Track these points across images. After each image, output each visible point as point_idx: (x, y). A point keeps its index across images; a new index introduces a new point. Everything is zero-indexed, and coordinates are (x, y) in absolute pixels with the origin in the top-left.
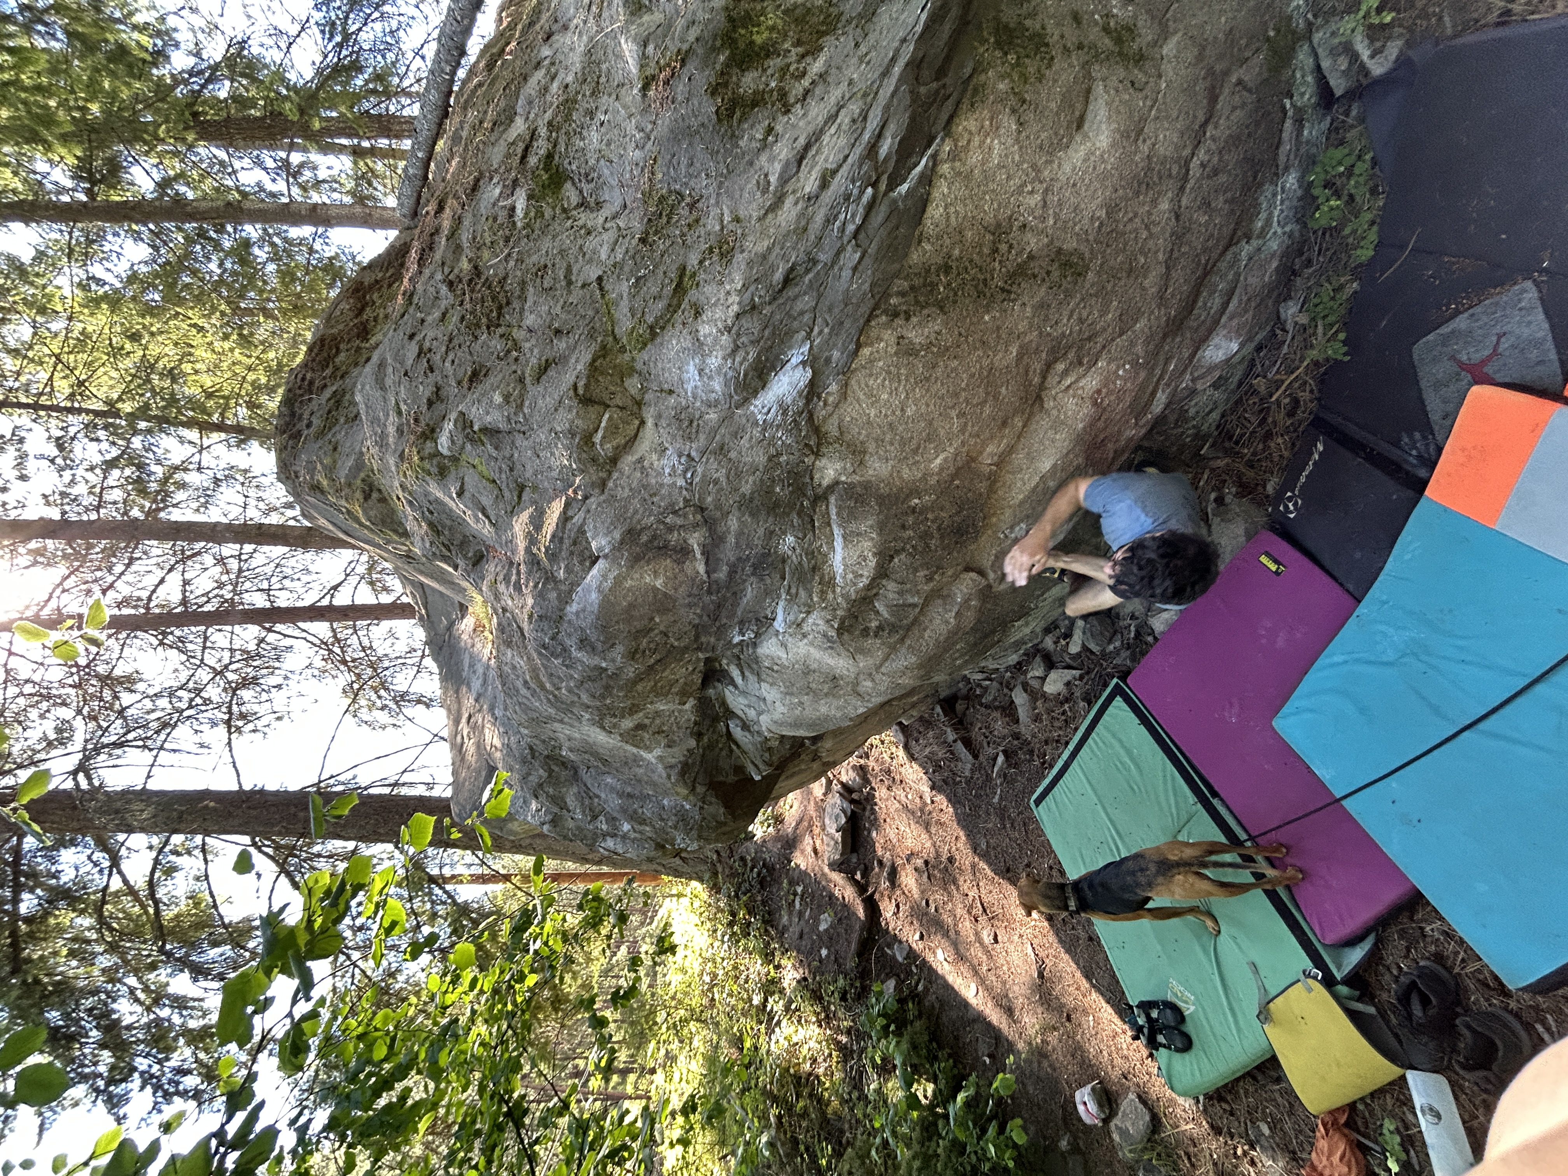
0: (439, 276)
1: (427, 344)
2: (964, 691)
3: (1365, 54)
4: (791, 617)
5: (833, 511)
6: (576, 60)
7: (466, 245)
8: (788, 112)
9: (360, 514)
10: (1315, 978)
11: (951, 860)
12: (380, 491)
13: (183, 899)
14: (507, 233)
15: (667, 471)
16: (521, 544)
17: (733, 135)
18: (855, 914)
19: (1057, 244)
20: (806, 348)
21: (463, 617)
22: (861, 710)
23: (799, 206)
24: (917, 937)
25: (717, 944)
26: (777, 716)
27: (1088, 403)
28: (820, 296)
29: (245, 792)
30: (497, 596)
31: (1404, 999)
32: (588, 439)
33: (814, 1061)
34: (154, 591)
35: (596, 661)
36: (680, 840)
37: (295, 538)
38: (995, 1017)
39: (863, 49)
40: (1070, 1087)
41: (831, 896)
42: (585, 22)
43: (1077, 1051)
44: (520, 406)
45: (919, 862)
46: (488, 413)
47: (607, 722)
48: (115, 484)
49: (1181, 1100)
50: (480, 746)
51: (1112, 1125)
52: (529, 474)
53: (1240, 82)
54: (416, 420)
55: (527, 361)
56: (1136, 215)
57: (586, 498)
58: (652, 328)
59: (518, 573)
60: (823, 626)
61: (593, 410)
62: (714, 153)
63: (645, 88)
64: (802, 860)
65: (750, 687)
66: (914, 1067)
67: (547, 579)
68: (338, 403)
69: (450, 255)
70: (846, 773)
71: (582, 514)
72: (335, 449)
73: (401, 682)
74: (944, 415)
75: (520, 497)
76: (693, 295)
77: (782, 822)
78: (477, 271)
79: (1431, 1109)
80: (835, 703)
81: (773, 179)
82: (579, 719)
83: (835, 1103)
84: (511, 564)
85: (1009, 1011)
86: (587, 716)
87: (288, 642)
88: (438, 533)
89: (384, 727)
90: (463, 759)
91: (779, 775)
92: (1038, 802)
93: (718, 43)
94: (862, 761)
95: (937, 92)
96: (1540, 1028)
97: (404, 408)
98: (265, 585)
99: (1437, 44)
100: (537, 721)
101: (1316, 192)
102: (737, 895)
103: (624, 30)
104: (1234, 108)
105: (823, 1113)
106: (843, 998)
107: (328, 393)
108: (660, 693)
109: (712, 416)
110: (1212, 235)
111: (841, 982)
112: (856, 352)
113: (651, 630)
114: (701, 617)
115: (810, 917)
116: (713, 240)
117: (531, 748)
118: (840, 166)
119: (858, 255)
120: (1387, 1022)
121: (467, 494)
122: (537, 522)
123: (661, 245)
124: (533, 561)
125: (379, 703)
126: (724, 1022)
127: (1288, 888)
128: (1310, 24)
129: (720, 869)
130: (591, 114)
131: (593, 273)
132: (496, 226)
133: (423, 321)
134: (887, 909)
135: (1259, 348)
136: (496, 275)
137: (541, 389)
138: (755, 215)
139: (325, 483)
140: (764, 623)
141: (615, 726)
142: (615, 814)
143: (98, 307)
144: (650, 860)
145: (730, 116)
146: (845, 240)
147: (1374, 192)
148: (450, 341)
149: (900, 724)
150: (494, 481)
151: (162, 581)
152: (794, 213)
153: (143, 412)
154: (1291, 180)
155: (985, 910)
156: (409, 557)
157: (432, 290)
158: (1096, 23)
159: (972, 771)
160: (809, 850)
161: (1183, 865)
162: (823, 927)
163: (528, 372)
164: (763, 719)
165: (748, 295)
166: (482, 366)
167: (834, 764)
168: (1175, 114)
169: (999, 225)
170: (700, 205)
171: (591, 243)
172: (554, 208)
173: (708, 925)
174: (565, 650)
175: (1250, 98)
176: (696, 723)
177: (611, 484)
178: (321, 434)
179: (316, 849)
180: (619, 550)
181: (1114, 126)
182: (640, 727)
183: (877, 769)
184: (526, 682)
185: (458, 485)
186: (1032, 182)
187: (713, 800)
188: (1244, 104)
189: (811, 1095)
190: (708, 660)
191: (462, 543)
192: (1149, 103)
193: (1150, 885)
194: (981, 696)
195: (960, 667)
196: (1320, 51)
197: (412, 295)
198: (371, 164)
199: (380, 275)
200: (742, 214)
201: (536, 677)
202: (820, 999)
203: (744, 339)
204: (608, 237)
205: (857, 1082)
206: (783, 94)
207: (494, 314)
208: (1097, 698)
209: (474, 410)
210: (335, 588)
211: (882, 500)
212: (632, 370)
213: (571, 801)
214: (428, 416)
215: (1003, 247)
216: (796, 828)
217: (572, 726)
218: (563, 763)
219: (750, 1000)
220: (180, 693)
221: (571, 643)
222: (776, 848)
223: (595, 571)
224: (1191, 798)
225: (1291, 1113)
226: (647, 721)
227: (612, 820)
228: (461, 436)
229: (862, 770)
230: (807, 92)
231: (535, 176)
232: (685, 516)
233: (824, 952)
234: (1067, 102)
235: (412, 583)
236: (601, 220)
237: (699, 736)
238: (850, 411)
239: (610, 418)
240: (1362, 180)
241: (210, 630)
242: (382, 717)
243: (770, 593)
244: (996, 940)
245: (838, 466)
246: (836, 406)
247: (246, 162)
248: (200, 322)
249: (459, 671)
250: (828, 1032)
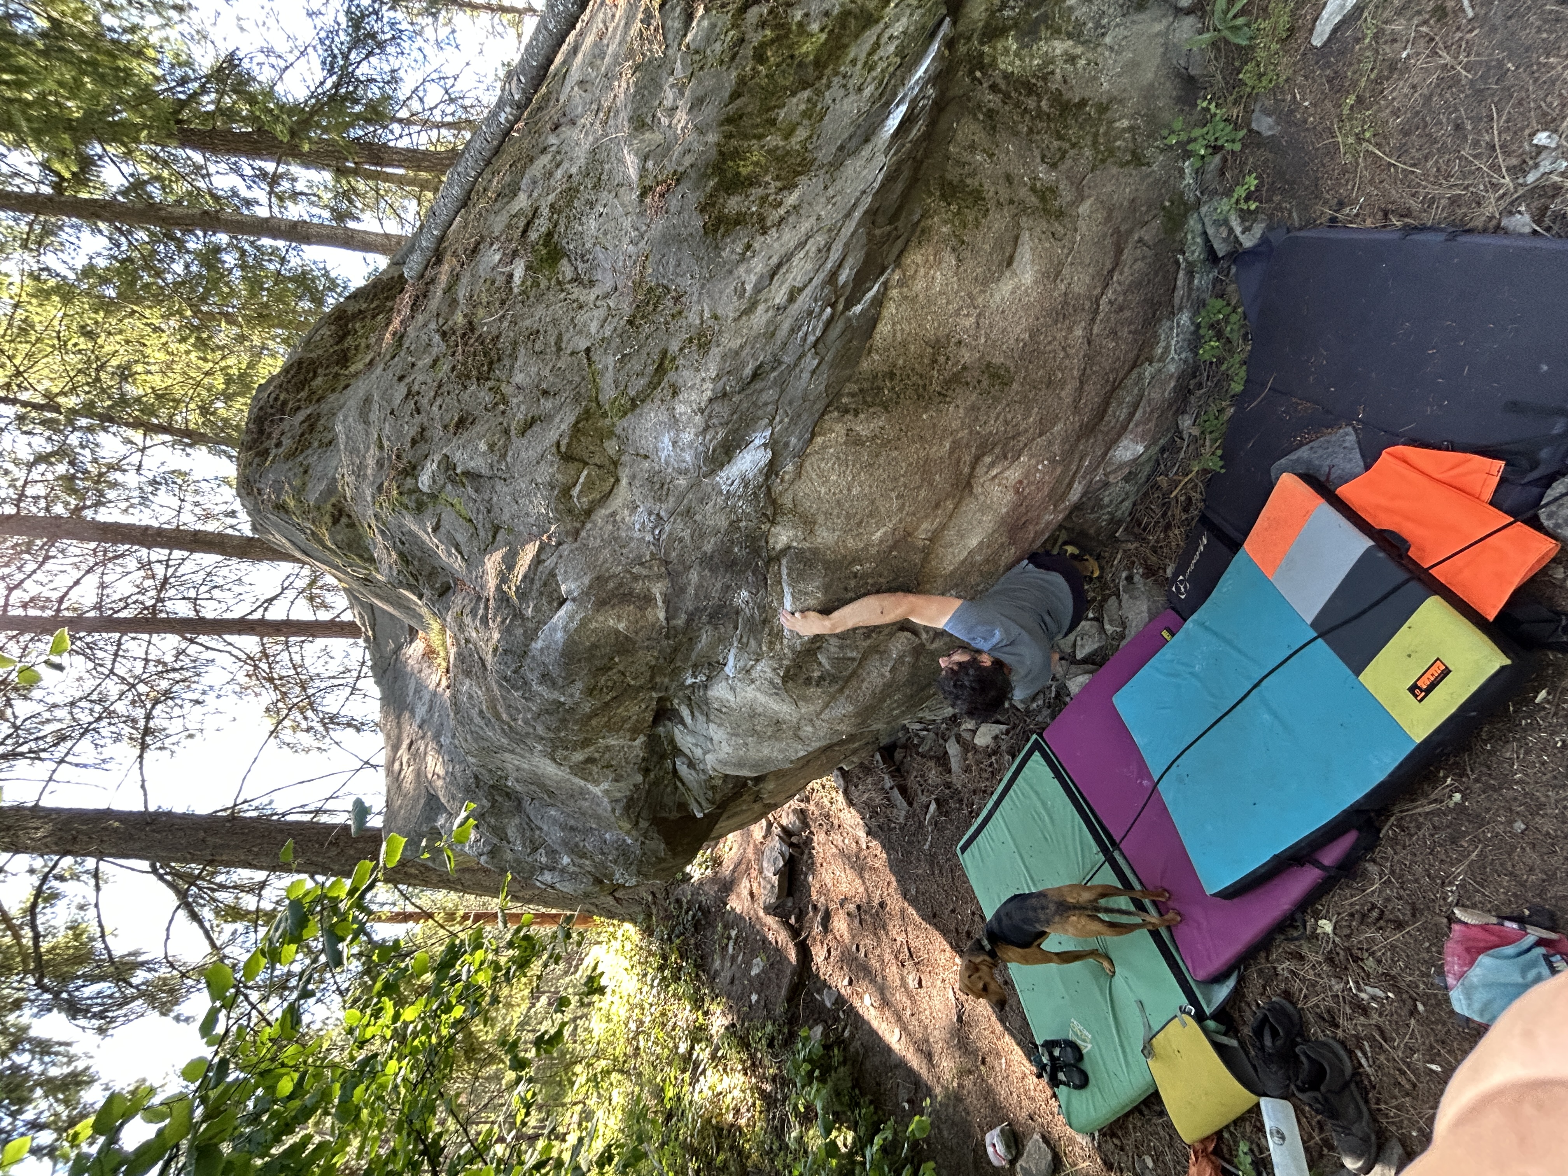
0: (433, 326)
1: (416, 388)
2: (903, 740)
3: (1238, 230)
4: (741, 664)
5: (784, 571)
6: (581, 155)
7: (462, 300)
8: (764, 233)
9: (327, 537)
10: (1189, 1014)
11: (882, 905)
12: (349, 516)
13: (62, 929)
14: (504, 296)
15: (637, 526)
16: (492, 583)
17: (717, 246)
18: (787, 959)
19: (988, 358)
20: (768, 433)
21: (411, 641)
22: (802, 754)
23: (770, 313)
24: (846, 982)
25: (646, 989)
26: (722, 755)
27: (1012, 492)
28: (782, 391)
29: (150, 814)
30: (461, 627)
31: (1258, 1032)
32: (566, 492)
33: (737, 1111)
34: (67, 593)
35: (555, 695)
36: (620, 876)
37: (234, 547)
38: (915, 1062)
39: (831, 192)
40: (982, 1130)
41: (765, 940)
42: (592, 124)
43: (988, 1093)
44: (504, 456)
45: (852, 907)
46: (472, 459)
47: (560, 753)
48: (39, 478)
49: (1079, 1138)
50: (419, 774)
51: (1018, 1165)
52: (506, 516)
53: (1140, 240)
54: (398, 457)
55: (514, 415)
56: (1055, 338)
57: (559, 544)
58: (633, 400)
59: (486, 608)
60: (769, 674)
61: (573, 467)
62: (699, 259)
63: (643, 195)
64: (737, 903)
65: (699, 727)
66: (836, 1114)
67: (515, 616)
68: (312, 428)
69: (445, 309)
70: (786, 816)
71: (554, 559)
72: (306, 472)
73: (331, 703)
74: (885, 496)
75: (494, 537)
76: (672, 376)
77: (720, 864)
78: (471, 326)
79: (1278, 1132)
80: (778, 745)
81: (749, 287)
82: (531, 750)
83: (755, 1156)
84: (479, 598)
85: (929, 1056)
86: (540, 748)
87: (210, 655)
88: (407, 562)
89: (307, 751)
90: (399, 787)
91: (721, 814)
92: (964, 849)
93: (710, 171)
94: (803, 805)
95: (889, 233)
96: (1359, 1054)
97: (386, 444)
98: (192, 594)
99: (1288, 231)
100: (489, 750)
101: (1202, 332)
102: (670, 939)
103: (628, 141)
104: (1136, 260)
105: (743, 1166)
106: (770, 1045)
107: (301, 416)
108: (612, 728)
109: (682, 482)
110: (1118, 359)
111: (769, 1028)
112: (811, 440)
113: (610, 669)
114: (657, 659)
115: (743, 962)
116: (693, 332)
117: (476, 777)
118: (806, 286)
119: (816, 362)
120: (1247, 1054)
121: (442, 530)
122: (510, 562)
123: (647, 329)
124: (503, 598)
125: (304, 725)
126: (647, 1071)
127: (1169, 928)
128: (1199, 200)
129: (654, 912)
130: (591, 204)
131: (583, 344)
132: (493, 289)
133: (413, 365)
134: (819, 954)
135: (1163, 450)
136: (489, 332)
137: (525, 441)
138: (731, 315)
139: (292, 504)
140: (715, 667)
141: (565, 758)
142: (556, 847)
143: (48, 298)
144: (587, 895)
145: (716, 231)
146: (807, 348)
147: (1245, 337)
148: (439, 387)
149: (841, 769)
150: (470, 520)
151: (77, 583)
152: (765, 318)
153: (88, 409)
154: (1184, 318)
155: (911, 955)
156: (367, 581)
157: (425, 337)
158: (1025, 185)
159: (907, 818)
160: (745, 893)
161: (1078, 908)
162: (754, 972)
163: (514, 425)
164: (709, 757)
165: (721, 383)
166: (468, 413)
167: (775, 806)
168: (1088, 261)
169: (938, 341)
170: (683, 299)
171: (582, 317)
172: (549, 280)
173: (639, 969)
174: (525, 683)
175: (1149, 253)
176: (644, 759)
177: (583, 534)
178: (292, 455)
179: (219, 879)
180: (587, 594)
181: (1037, 267)
182: (590, 760)
183: (817, 813)
184: (481, 711)
185: (435, 521)
186: (968, 307)
187: (655, 835)
188: (1144, 258)
189: (732, 1148)
190: (660, 699)
191: (430, 574)
192: (1066, 251)
193: (1048, 922)
194: (918, 746)
195: (897, 717)
196: (1206, 220)
197: (402, 337)
198: (353, 183)
199: (364, 306)
200: (720, 312)
201: (493, 708)
202: (748, 1046)
203: (715, 421)
204: (600, 313)
205: (779, 1131)
206: (762, 219)
207: (485, 368)
208: (1019, 752)
209: (458, 454)
210: (270, 600)
211: (827, 565)
212: (611, 434)
213: (511, 832)
214: (411, 453)
215: (942, 359)
216: (734, 871)
217: (522, 756)
218: (508, 795)
219: (676, 1047)
220: (83, 704)
221: (533, 677)
222: (712, 890)
223: (562, 612)
224: (1095, 848)
225: (1171, 1146)
226: (597, 755)
227: (552, 853)
228: (442, 477)
229: (802, 814)
230: (782, 219)
231: (534, 251)
232: (650, 568)
233: (754, 997)
234: (999, 245)
235: (362, 604)
236: (593, 297)
237: (646, 771)
238: (803, 488)
239: (588, 475)
240: (1236, 327)
241: (125, 638)
242: (307, 739)
243: (723, 641)
244: (920, 986)
245: (791, 533)
246: (792, 483)
247: (222, 167)
248: (156, 322)
249: (404, 695)
250: (754, 1080)
